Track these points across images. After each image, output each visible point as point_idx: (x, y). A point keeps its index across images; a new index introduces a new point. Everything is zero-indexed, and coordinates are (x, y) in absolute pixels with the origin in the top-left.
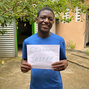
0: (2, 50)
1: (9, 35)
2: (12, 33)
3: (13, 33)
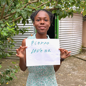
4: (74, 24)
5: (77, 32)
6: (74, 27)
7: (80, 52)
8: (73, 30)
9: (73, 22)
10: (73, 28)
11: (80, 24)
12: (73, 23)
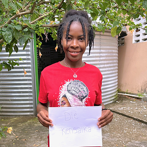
1: (23, 70)
2: (28, 66)
3: (30, 66)
4: (102, 51)
5: (108, 65)
6: (103, 57)
7: (114, 99)
8: (101, 62)
9: (101, 47)
10: (101, 58)
11: (114, 51)
12: (100, 49)
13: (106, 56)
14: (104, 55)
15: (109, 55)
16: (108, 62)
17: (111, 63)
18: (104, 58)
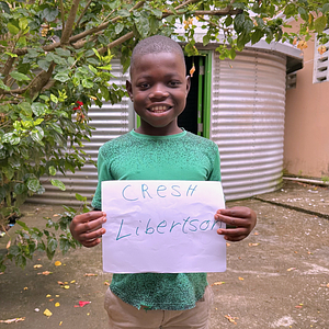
0: (84, 181)
2: (124, 114)
4: (258, 92)
5: (268, 120)
6: (260, 103)
7: (276, 186)
8: (256, 113)
9: (257, 85)
11: (279, 95)
13: (266, 103)
14: (262, 100)
15: (271, 100)
16: (268, 113)
17: (273, 117)
18: (261, 106)
